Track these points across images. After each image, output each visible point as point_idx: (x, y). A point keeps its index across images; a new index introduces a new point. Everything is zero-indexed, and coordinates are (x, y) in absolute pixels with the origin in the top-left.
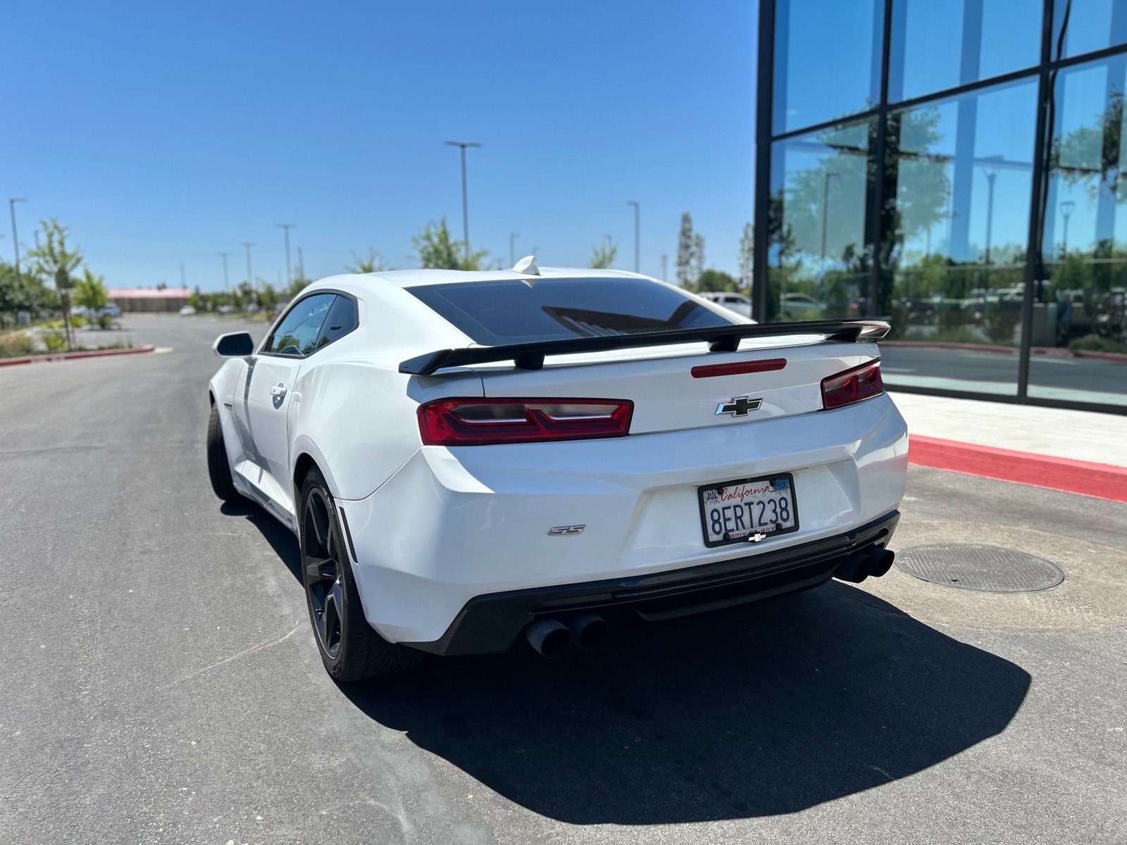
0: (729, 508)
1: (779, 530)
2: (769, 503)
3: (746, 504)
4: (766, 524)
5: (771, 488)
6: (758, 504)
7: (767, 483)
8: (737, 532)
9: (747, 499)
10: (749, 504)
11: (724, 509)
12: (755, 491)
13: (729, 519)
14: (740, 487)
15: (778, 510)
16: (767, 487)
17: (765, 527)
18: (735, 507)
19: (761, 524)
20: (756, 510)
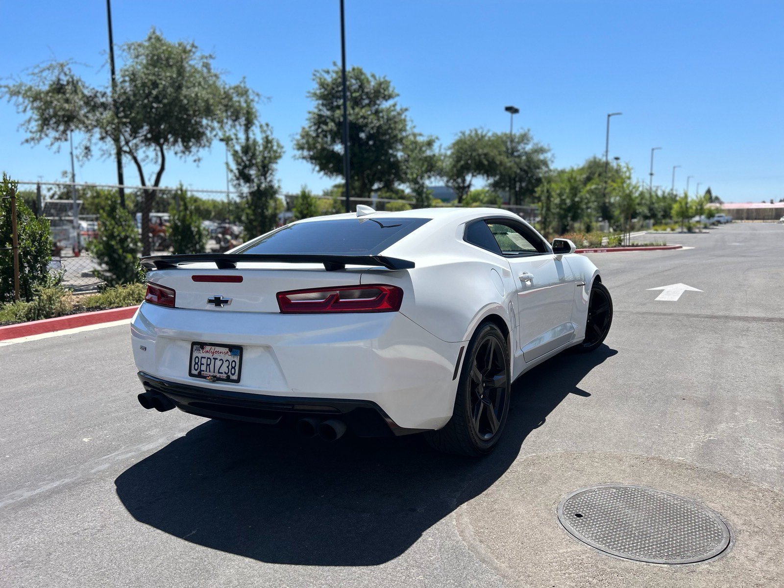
0: (205, 358)
1: (228, 380)
2: (226, 361)
3: (214, 358)
4: (222, 373)
5: (229, 353)
6: (220, 360)
7: (227, 350)
8: (205, 373)
9: (216, 356)
10: (215, 359)
11: (202, 358)
12: (221, 353)
13: (203, 364)
14: (213, 348)
15: (230, 367)
16: (228, 352)
17: (221, 375)
18: (208, 358)
19: (219, 373)
20: (218, 363)
